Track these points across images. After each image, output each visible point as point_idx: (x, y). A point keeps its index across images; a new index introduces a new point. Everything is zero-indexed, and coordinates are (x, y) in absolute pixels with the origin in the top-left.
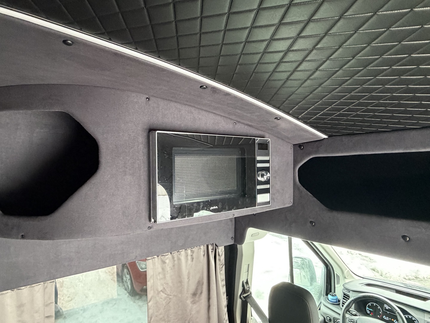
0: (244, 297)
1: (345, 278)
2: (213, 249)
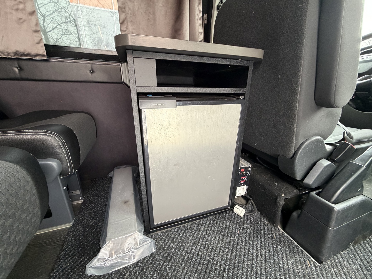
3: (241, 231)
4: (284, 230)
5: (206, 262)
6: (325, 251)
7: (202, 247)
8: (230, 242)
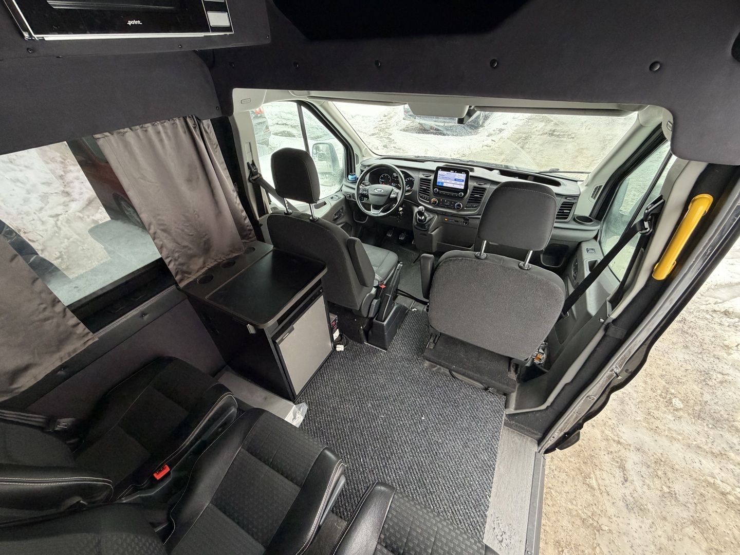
0: (254, 180)
1: (363, 156)
2: (195, 124)
3: (347, 360)
4: (368, 343)
5: (338, 390)
6: (387, 344)
7: (331, 385)
8: (344, 371)
